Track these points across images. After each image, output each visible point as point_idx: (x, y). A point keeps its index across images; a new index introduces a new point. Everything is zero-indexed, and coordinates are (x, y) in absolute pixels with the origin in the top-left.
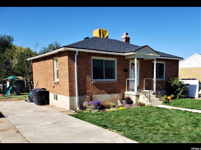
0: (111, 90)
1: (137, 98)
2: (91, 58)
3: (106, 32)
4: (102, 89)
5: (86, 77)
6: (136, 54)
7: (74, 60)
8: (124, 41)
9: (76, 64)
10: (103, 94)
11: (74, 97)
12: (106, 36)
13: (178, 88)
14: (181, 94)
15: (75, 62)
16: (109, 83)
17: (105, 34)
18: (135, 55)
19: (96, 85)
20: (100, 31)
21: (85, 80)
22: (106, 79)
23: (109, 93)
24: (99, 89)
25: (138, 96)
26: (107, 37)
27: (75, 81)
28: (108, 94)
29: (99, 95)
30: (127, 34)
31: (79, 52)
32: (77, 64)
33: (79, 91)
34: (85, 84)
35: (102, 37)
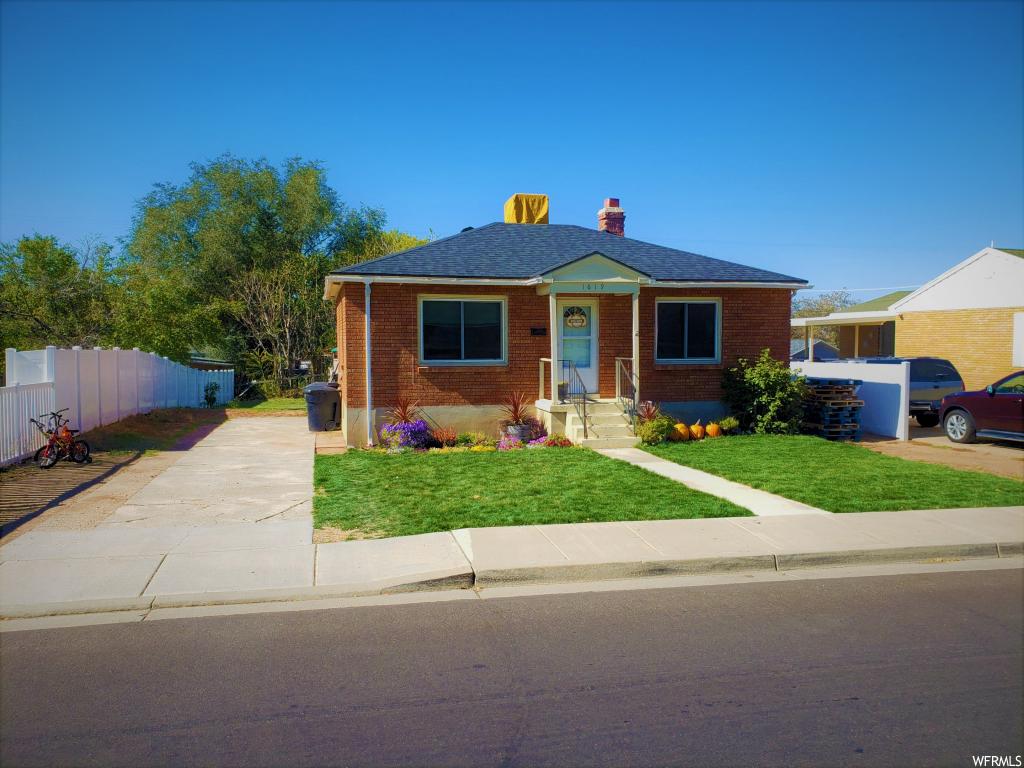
0: (483, 391)
1: (559, 423)
2: (415, 299)
3: (541, 203)
4: (453, 390)
5: (398, 352)
6: (547, 281)
7: (362, 306)
8: (602, 226)
9: (367, 317)
10: (455, 403)
11: (359, 409)
12: (541, 215)
13: (761, 395)
14: (773, 419)
15: (364, 311)
16: (478, 373)
17: (539, 208)
18: (548, 284)
19: (431, 376)
20: (518, 202)
21: (395, 363)
22: (467, 357)
23: (477, 401)
24: (443, 390)
25: (560, 416)
26: (545, 219)
27: (363, 363)
28: (472, 403)
29: (441, 408)
30: (615, 202)
31: (372, 285)
32: (373, 317)
33: (375, 394)
34: (397, 372)
35: (524, 221)
